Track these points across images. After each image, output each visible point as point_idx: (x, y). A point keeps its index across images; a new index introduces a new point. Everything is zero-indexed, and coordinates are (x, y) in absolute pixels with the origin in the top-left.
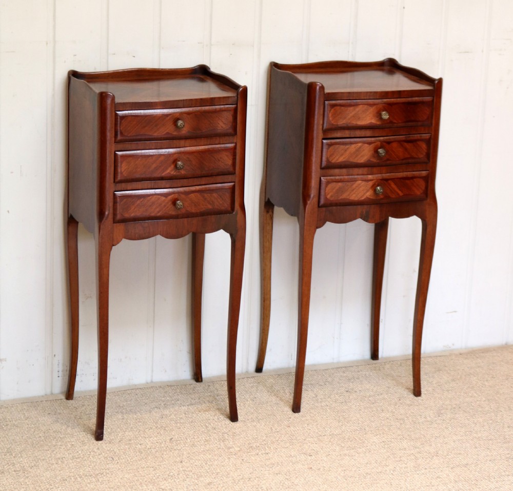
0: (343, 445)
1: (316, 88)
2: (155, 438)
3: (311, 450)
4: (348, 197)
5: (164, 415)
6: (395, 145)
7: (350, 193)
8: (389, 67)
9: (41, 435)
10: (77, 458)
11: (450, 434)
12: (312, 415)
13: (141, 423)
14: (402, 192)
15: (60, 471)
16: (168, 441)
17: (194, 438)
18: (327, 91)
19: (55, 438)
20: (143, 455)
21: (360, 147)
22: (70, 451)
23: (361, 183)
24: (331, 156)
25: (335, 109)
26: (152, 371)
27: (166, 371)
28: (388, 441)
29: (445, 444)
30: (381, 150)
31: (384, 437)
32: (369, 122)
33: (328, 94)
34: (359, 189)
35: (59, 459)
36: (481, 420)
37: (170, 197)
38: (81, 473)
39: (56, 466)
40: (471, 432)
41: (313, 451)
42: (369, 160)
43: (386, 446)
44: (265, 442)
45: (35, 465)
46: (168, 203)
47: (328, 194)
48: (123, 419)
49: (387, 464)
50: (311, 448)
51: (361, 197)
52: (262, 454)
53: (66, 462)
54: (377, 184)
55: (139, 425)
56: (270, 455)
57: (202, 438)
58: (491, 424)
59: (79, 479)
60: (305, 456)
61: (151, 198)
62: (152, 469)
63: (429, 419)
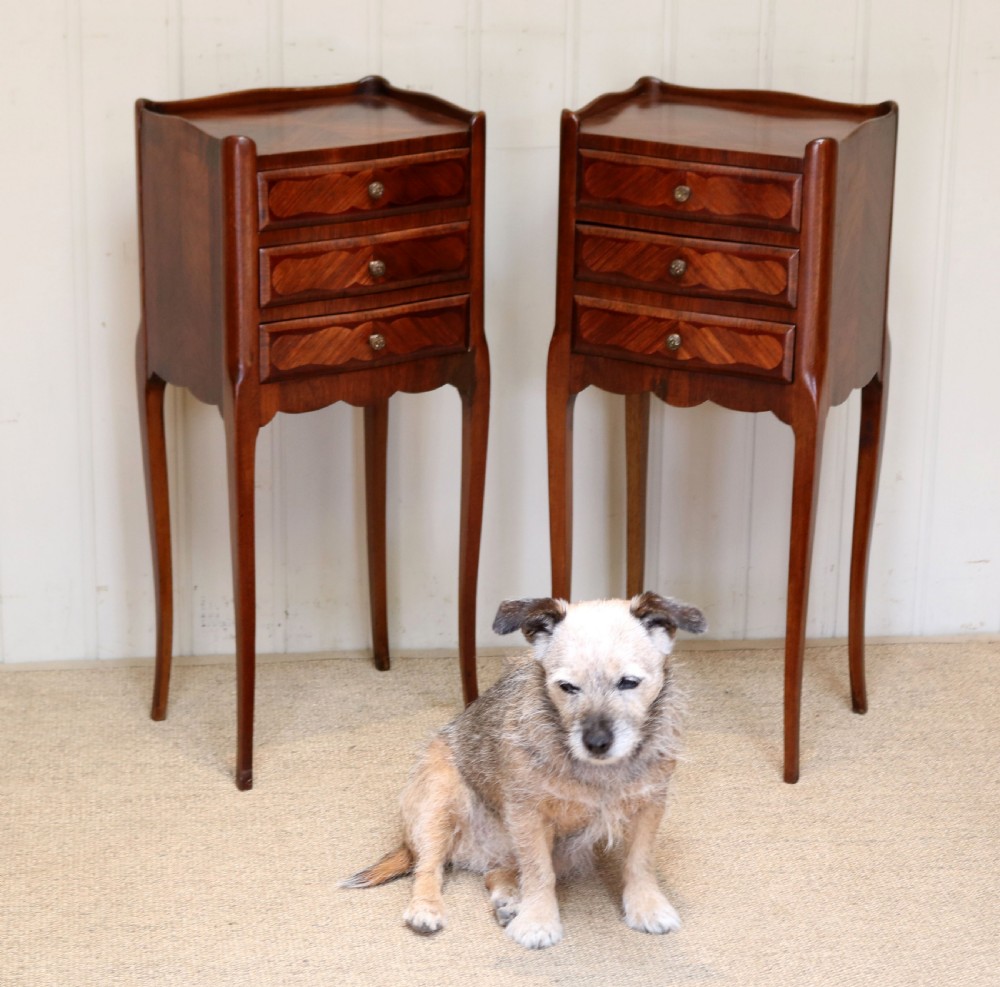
2: (326, 745)
5: (367, 706)
10: (170, 767)
11: (875, 784)
13: (316, 718)
15: (130, 785)
16: (346, 750)
17: (394, 750)
19: (154, 730)
20: (287, 770)
22: (166, 754)
28: (744, 788)
31: (741, 780)
35: (140, 765)
36: (951, 765)
37: (359, 329)
38: (162, 793)
39: (129, 776)
40: (917, 784)
46: (355, 340)
48: (290, 708)
53: (148, 772)
55: (311, 721)
59: (153, 801)
61: (325, 333)
62: (290, 796)
63: (852, 754)
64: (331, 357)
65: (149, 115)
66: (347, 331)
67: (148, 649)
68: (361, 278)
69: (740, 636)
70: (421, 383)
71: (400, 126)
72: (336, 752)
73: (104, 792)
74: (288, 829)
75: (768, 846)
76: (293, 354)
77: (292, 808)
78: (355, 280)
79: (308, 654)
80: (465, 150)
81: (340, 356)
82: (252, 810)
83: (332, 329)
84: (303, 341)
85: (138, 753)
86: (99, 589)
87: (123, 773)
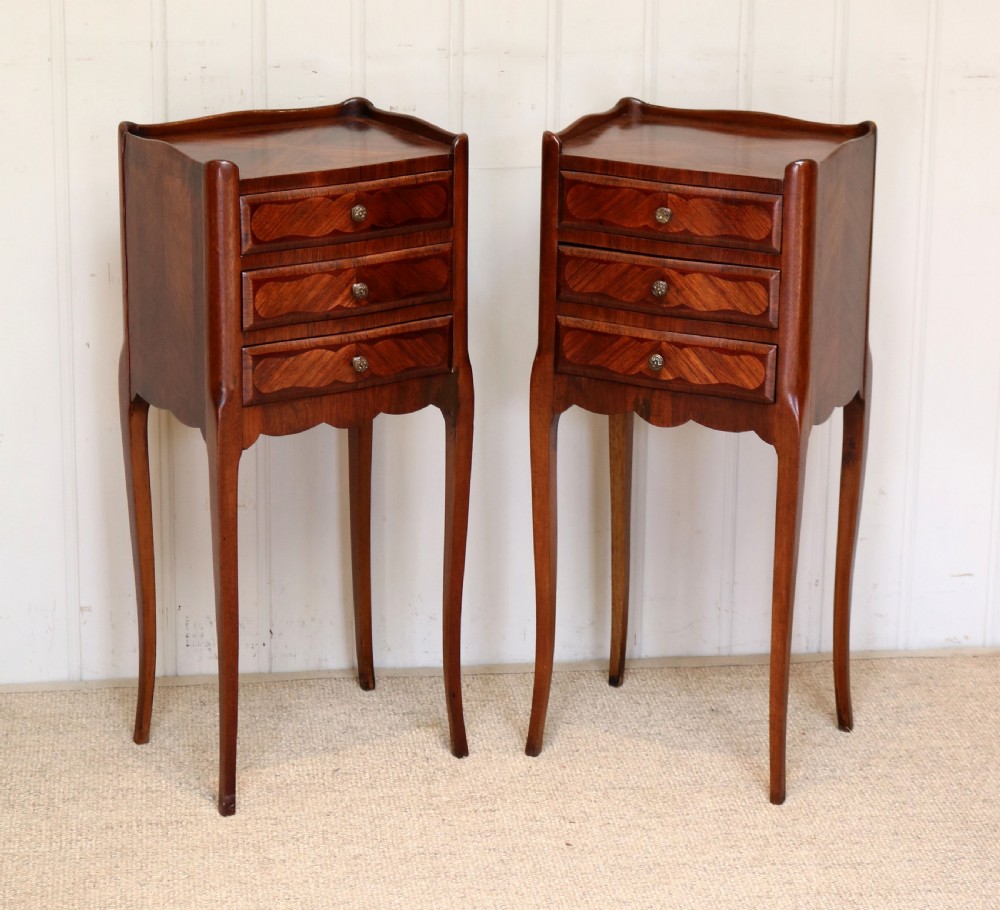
0: (644, 809)
2: (310, 768)
3: (581, 811)
5: (351, 727)
9: (115, 746)
10: (152, 792)
11: (861, 804)
12: (621, 748)
13: (301, 740)
15: (111, 811)
16: (330, 773)
17: (379, 773)
19: (137, 753)
20: (271, 795)
22: (149, 778)
28: (731, 810)
29: (841, 822)
31: (727, 801)
35: (122, 790)
37: (342, 350)
38: (144, 819)
39: (110, 801)
40: (904, 803)
41: (582, 815)
43: (721, 818)
44: (500, 791)
45: (74, 798)
46: (338, 362)
48: (274, 729)
49: (706, 851)
50: (582, 809)
52: (484, 811)
53: (130, 797)
55: (295, 743)
56: (497, 815)
57: (393, 773)
58: (955, 791)
59: (135, 828)
60: (562, 821)
61: (309, 356)
62: (273, 821)
63: (838, 773)
64: (314, 379)
65: (133, 138)
66: (330, 353)
67: (132, 670)
68: (345, 300)
69: (724, 652)
70: (405, 404)
71: (383, 149)
72: (320, 775)
73: (85, 819)
74: (271, 856)
75: (755, 869)
76: (277, 376)
77: (275, 834)
78: (338, 302)
79: (293, 674)
80: (448, 172)
81: (323, 379)
82: (234, 837)
83: (315, 351)
84: (287, 363)
85: (120, 778)
86: (82, 609)
87: (105, 798)
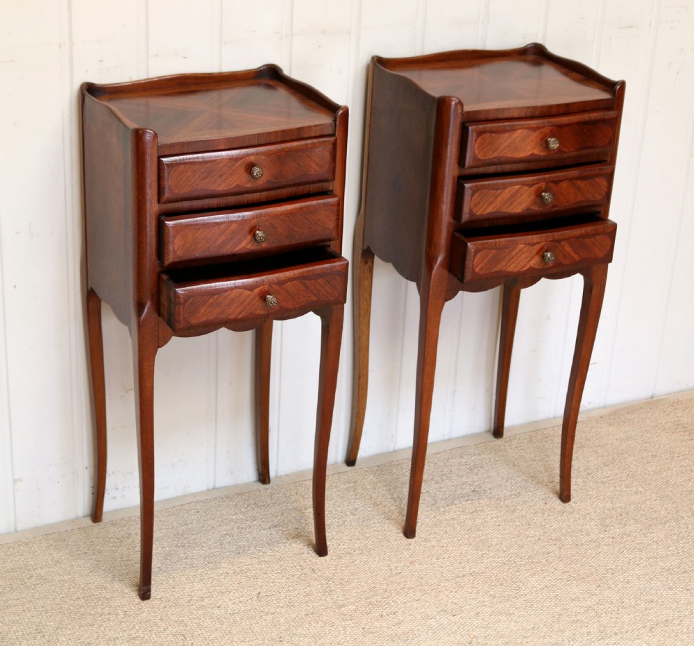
1: (450, 105)
4: (504, 269)
6: (564, 185)
7: (508, 262)
8: (534, 57)
14: (579, 256)
18: (467, 108)
21: (517, 192)
23: (525, 247)
24: (475, 206)
25: (483, 138)
26: (215, 474)
27: (232, 473)
30: (547, 194)
32: (530, 153)
33: (468, 113)
34: (520, 256)
37: (257, 291)
42: (528, 209)
46: (253, 299)
47: (477, 266)
51: (523, 267)
54: (546, 247)
61: (230, 294)
78: (243, 245)
80: (334, 138)
